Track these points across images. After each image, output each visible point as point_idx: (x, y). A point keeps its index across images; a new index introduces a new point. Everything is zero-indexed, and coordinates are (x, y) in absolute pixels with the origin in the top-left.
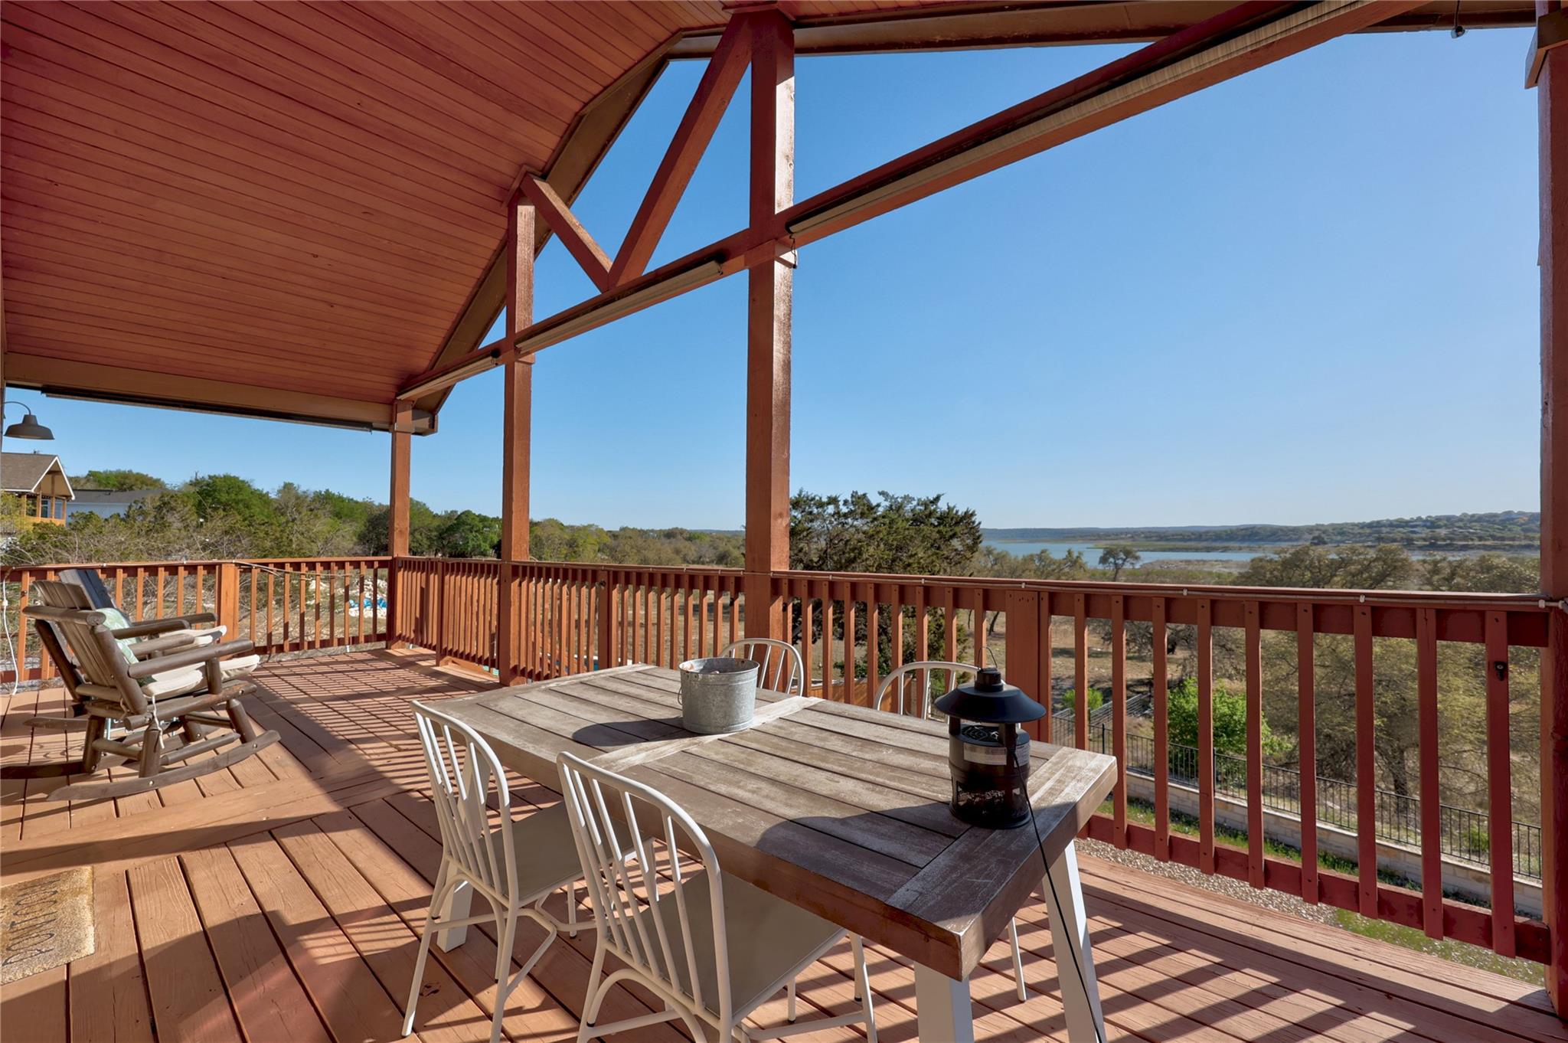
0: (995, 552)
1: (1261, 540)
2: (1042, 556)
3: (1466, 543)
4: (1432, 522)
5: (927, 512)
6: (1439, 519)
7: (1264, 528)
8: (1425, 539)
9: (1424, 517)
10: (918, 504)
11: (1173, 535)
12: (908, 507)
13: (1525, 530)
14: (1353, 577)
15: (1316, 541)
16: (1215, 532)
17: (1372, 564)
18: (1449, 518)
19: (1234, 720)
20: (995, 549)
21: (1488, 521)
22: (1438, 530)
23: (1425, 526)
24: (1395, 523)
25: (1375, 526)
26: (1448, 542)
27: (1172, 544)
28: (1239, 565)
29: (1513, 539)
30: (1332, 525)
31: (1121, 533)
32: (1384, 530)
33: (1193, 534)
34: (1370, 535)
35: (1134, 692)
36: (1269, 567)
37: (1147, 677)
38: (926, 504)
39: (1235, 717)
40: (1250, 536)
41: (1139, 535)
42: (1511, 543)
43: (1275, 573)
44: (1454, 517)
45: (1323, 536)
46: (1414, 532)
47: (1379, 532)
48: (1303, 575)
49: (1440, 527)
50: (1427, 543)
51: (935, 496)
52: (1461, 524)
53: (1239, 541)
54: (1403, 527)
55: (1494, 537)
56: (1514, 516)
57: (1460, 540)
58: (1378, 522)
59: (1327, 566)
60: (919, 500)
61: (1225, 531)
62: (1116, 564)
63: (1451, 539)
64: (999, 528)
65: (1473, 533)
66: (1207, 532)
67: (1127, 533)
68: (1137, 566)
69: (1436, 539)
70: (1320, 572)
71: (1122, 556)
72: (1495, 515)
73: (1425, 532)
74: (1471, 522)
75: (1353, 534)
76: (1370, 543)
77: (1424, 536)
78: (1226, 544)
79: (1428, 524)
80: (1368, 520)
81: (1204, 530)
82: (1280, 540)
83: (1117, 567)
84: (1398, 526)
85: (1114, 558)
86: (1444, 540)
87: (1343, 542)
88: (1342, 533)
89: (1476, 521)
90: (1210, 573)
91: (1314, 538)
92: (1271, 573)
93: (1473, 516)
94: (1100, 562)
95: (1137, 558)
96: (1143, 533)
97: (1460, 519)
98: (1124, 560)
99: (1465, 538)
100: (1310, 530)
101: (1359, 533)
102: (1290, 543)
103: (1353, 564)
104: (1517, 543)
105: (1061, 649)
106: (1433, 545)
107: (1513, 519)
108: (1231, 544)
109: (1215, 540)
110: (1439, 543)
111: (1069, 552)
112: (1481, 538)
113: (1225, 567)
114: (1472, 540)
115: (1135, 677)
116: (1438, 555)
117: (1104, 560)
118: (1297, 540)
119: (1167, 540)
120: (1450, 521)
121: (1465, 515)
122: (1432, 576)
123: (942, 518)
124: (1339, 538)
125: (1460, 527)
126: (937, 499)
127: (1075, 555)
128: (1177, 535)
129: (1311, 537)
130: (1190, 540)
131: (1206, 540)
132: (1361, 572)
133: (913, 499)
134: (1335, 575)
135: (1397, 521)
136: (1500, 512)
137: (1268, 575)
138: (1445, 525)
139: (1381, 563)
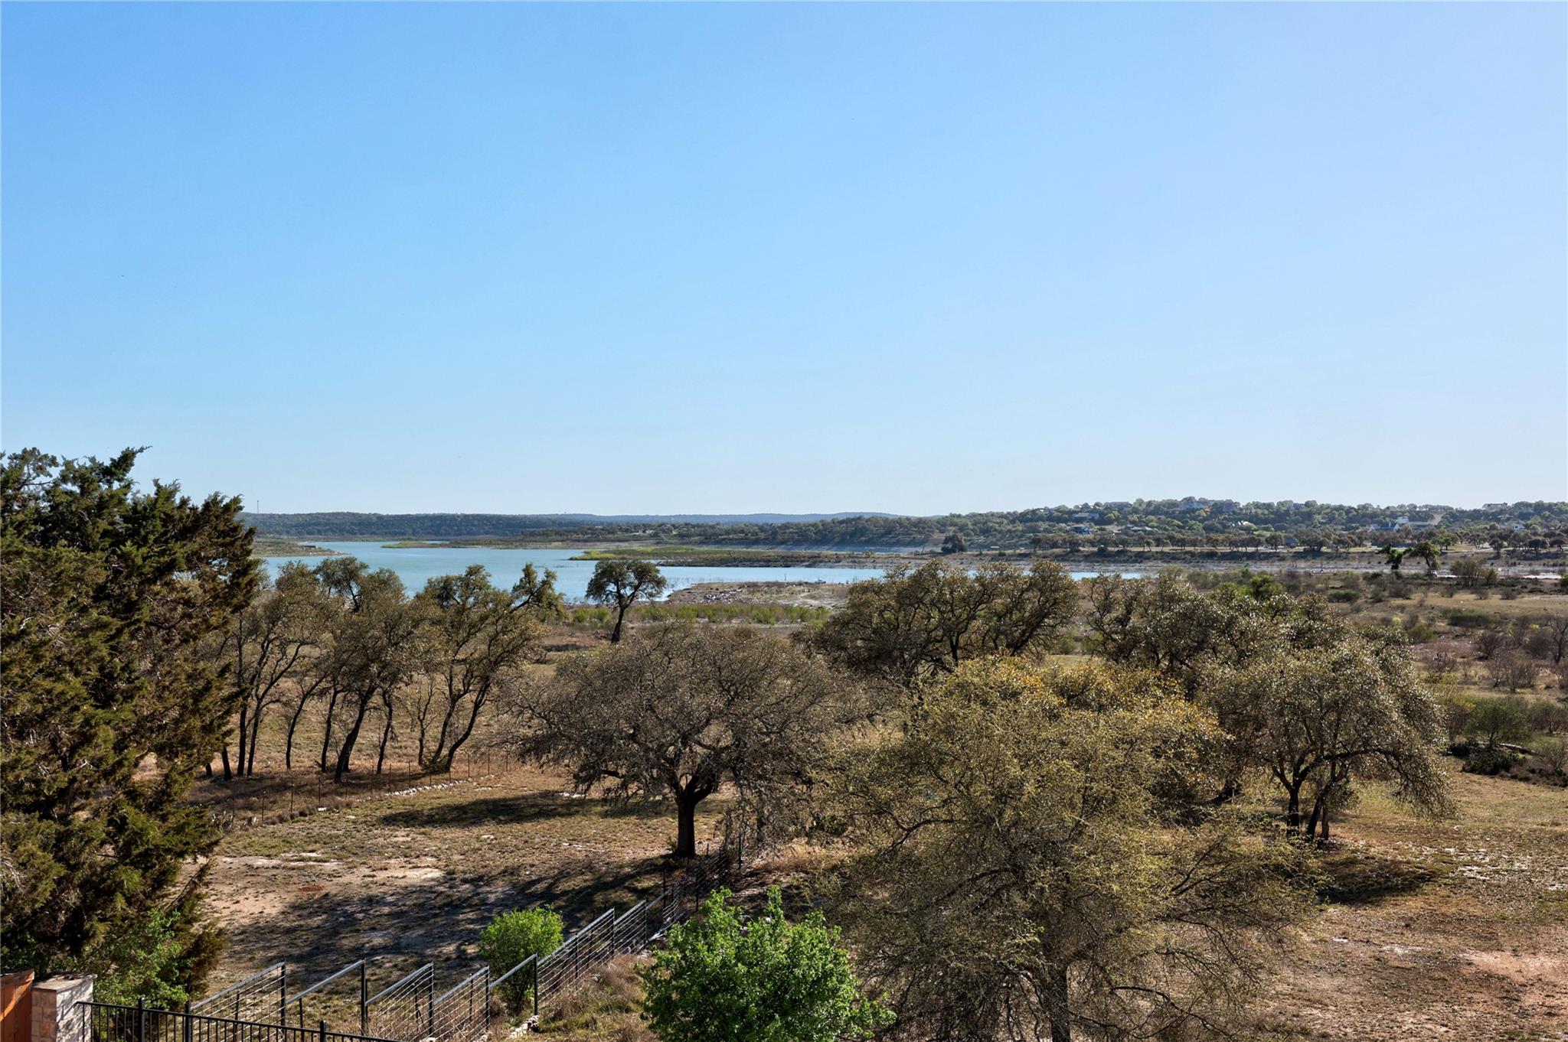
0: (364, 574)
1: (869, 542)
2: (473, 579)
3: (1141, 549)
4: (1102, 514)
5: (92, 500)
6: (1109, 507)
7: (874, 520)
8: (1092, 543)
9: (1091, 504)
10: (64, 479)
11: (727, 533)
12: (38, 483)
13: (1207, 529)
14: (1000, 618)
15: (949, 546)
16: (797, 526)
17: (1026, 596)
18: (1121, 507)
19: (795, 977)
20: (364, 566)
21: (1166, 514)
22: (1109, 528)
23: (1092, 520)
24: (1056, 514)
25: (1029, 518)
26: (1121, 547)
27: (726, 550)
28: (836, 591)
29: (1194, 543)
30: (972, 516)
31: (636, 527)
32: (1043, 525)
33: (762, 529)
34: (1023, 533)
35: (634, 890)
36: (877, 602)
37: (663, 852)
38: (83, 478)
39: (797, 971)
40: (852, 534)
41: (667, 531)
42: (1191, 549)
43: (887, 615)
44: (1127, 505)
45: (960, 535)
46: (1079, 530)
47: (1035, 530)
48: (929, 617)
49: (1110, 522)
50: (1095, 549)
51: (117, 456)
52: (1135, 517)
53: (836, 544)
54: (1065, 521)
55: (1173, 541)
56: (1195, 506)
57: (1135, 545)
58: (1034, 512)
59: (963, 599)
60: (68, 464)
61: (815, 525)
62: (619, 596)
63: (1124, 543)
64: (384, 513)
65: (1150, 533)
66: (785, 526)
67: (646, 527)
68: (663, 598)
69: (1106, 542)
70: (952, 611)
71: (631, 577)
72: (1173, 504)
73: (1091, 531)
74: (1147, 514)
75: (1000, 532)
76: (1022, 550)
77: (1091, 536)
78: (815, 551)
79: (1097, 516)
80: (1020, 510)
81: (779, 522)
82: (898, 543)
83: (623, 604)
84: (1059, 520)
85: (616, 583)
86: (1117, 545)
87: (988, 547)
88: (986, 532)
89: (1153, 513)
90: (788, 609)
91: (946, 541)
92: (881, 614)
93: (1149, 504)
94: (590, 593)
95: (660, 583)
96: (675, 527)
97: (1135, 511)
98: (636, 588)
99: (1140, 541)
100: (942, 523)
101: (1009, 531)
102: (913, 550)
103: (999, 596)
104: (1199, 549)
105: (495, 802)
106: (1102, 555)
107: (1194, 511)
108: (826, 551)
109: (798, 543)
110: (1110, 549)
111: (528, 572)
112: (1159, 542)
113: (813, 597)
114: (1149, 544)
115: (641, 855)
116: (1110, 572)
117: (596, 588)
118: (922, 543)
119: (719, 542)
120: (1120, 512)
121: (1140, 502)
122: (1102, 615)
123: (139, 515)
124: (982, 539)
125: (1134, 523)
126: (126, 460)
127: (540, 577)
128: (735, 532)
129: (943, 537)
130: (757, 542)
131: (784, 542)
132: (1009, 611)
133: (53, 462)
134: (974, 618)
135: (1058, 510)
136: (1180, 499)
137: (875, 620)
138: (1117, 519)
139: (1037, 593)
